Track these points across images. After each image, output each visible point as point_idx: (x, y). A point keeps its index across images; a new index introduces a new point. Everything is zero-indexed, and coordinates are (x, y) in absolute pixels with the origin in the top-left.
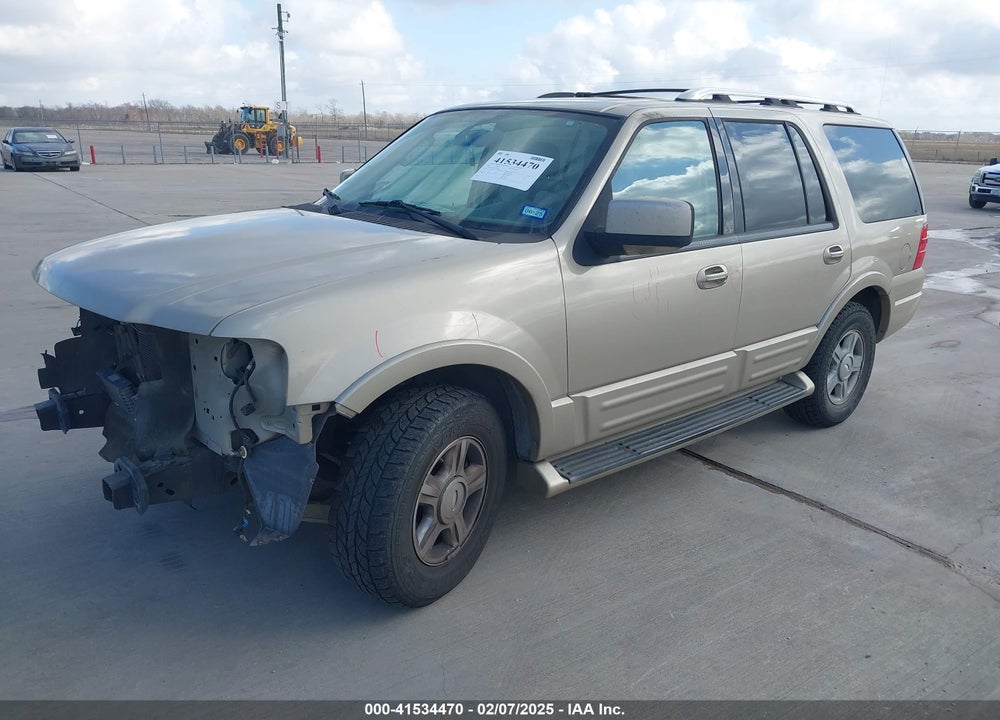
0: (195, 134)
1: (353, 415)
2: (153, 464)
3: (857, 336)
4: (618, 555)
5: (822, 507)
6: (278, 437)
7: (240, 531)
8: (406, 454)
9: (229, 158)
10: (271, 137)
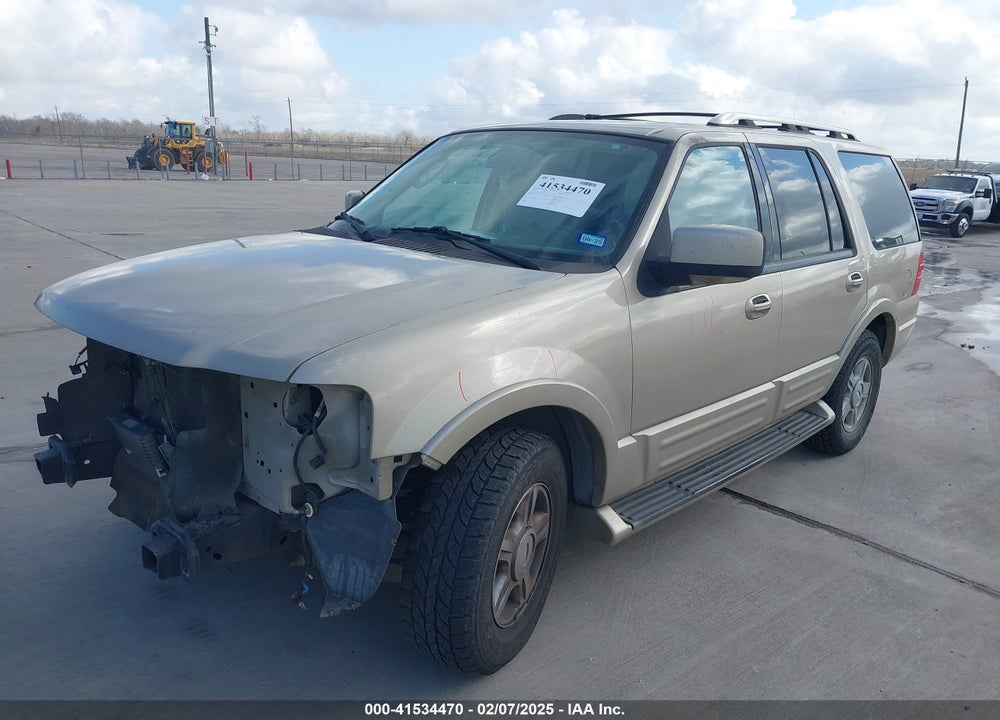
0: (112, 148)
1: (439, 466)
2: (198, 526)
3: (867, 362)
4: (680, 602)
5: (863, 541)
6: (347, 492)
7: (299, 598)
8: (491, 508)
9: (154, 174)
10: (197, 153)
